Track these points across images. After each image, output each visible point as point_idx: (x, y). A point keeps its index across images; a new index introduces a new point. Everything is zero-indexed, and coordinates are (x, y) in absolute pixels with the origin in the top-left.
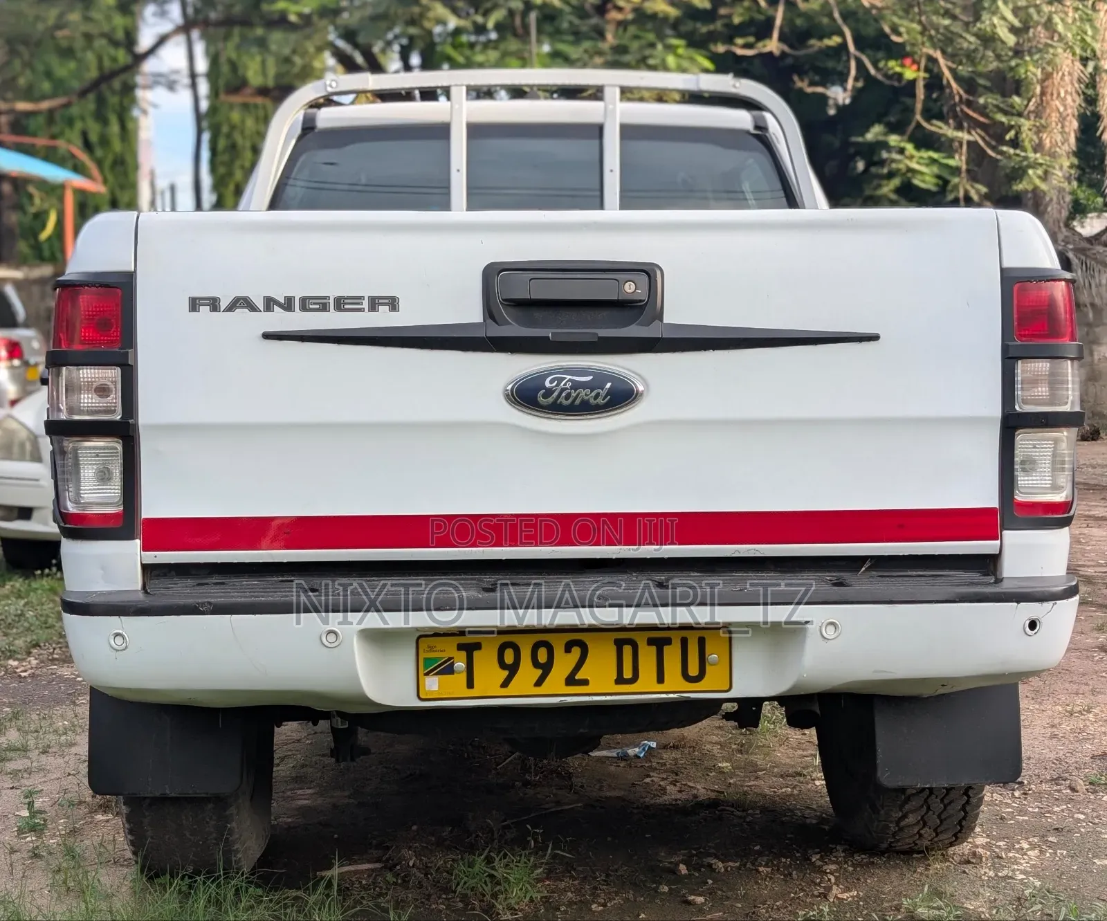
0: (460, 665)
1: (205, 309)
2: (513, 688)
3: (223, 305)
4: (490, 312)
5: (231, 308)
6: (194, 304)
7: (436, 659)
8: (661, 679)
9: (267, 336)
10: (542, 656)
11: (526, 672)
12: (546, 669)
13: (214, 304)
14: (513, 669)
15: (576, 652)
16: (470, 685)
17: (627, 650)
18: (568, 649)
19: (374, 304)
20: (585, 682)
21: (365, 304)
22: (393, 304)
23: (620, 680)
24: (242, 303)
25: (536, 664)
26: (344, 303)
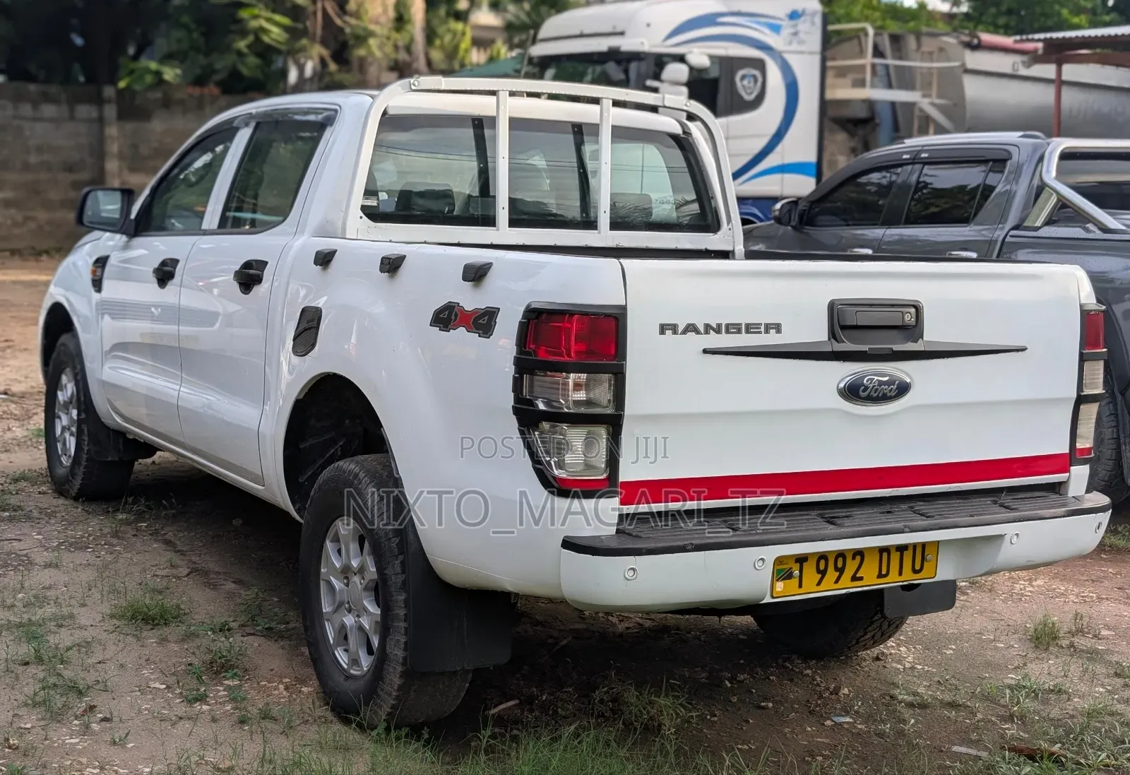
0: (797, 573)
1: (669, 332)
2: (823, 586)
3: (680, 329)
4: (833, 335)
5: (684, 332)
6: (663, 329)
7: (785, 569)
8: (900, 574)
9: (705, 351)
10: (840, 564)
11: (832, 574)
12: (841, 571)
13: (674, 328)
14: (823, 573)
15: (858, 558)
16: (800, 586)
17: (885, 555)
18: (854, 558)
19: (768, 328)
20: (861, 579)
21: (762, 329)
22: (778, 328)
23: (880, 576)
24: (691, 328)
25: (836, 569)
26: (750, 328)
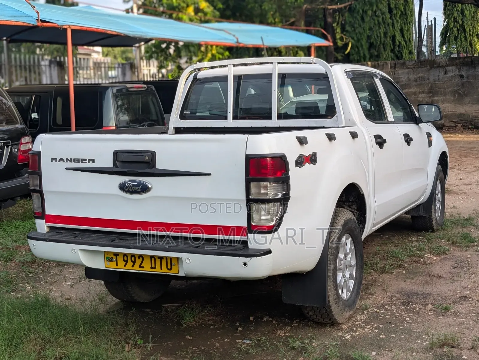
0: (114, 259)
1: (54, 161)
2: (127, 267)
3: (58, 160)
4: (114, 164)
5: (59, 161)
6: (52, 160)
7: (109, 257)
8: (161, 269)
9: (67, 169)
10: (133, 259)
11: (130, 263)
12: (134, 262)
13: (56, 159)
14: (126, 262)
15: (141, 259)
16: (117, 265)
17: (153, 260)
18: (139, 258)
19: (89, 161)
20: (143, 267)
21: (87, 161)
22: (93, 161)
23: (152, 268)
24: (62, 160)
25: (132, 261)
26: (83, 161)
